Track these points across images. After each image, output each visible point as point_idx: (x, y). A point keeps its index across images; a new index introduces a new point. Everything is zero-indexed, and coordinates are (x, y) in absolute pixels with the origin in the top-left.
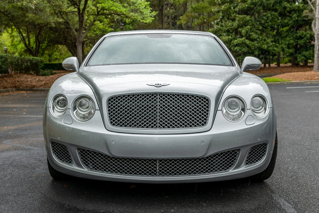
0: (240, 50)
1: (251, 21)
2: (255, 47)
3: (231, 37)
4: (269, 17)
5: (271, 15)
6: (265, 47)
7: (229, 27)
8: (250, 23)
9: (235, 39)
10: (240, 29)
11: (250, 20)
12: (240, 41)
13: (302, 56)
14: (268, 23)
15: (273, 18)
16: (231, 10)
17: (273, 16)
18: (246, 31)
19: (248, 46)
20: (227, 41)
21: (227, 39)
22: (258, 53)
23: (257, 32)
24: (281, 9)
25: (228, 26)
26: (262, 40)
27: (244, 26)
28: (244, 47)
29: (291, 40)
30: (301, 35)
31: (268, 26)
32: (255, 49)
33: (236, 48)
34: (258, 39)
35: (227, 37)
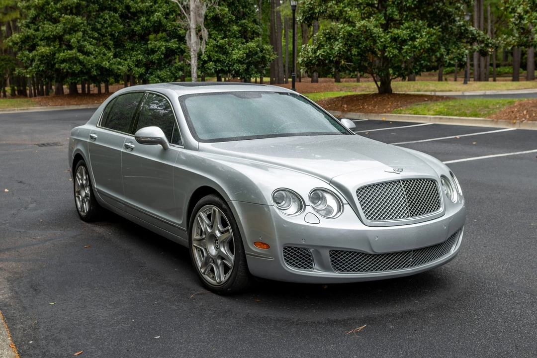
0: (69, 68)
1: (82, 25)
2: (91, 65)
3: (54, 48)
4: (107, 19)
5: (110, 17)
6: (106, 64)
7: (50, 33)
8: (81, 28)
9: (59, 51)
10: (67, 37)
11: (81, 23)
12: (70, 54)
13: (155, 77)
14: (107, 28)
15: (112, 22)
16: (49, 6)
17: (112, 19)
18: (77, 39)
19: (81, 63)
20: (49, 54)
21: (48, 51)
22: (96, 73)
23: (92, 41)
24: (122, 9)
25: (48, 32)
26: (99, 54)
27: (72, 32)
28: (75, 64)
29: (139, 54)
30: (153, 47)
31: (106, 32)
32: (92, 67)
33: (63, 66)
34: (94, 52)
35: (48, 48)
